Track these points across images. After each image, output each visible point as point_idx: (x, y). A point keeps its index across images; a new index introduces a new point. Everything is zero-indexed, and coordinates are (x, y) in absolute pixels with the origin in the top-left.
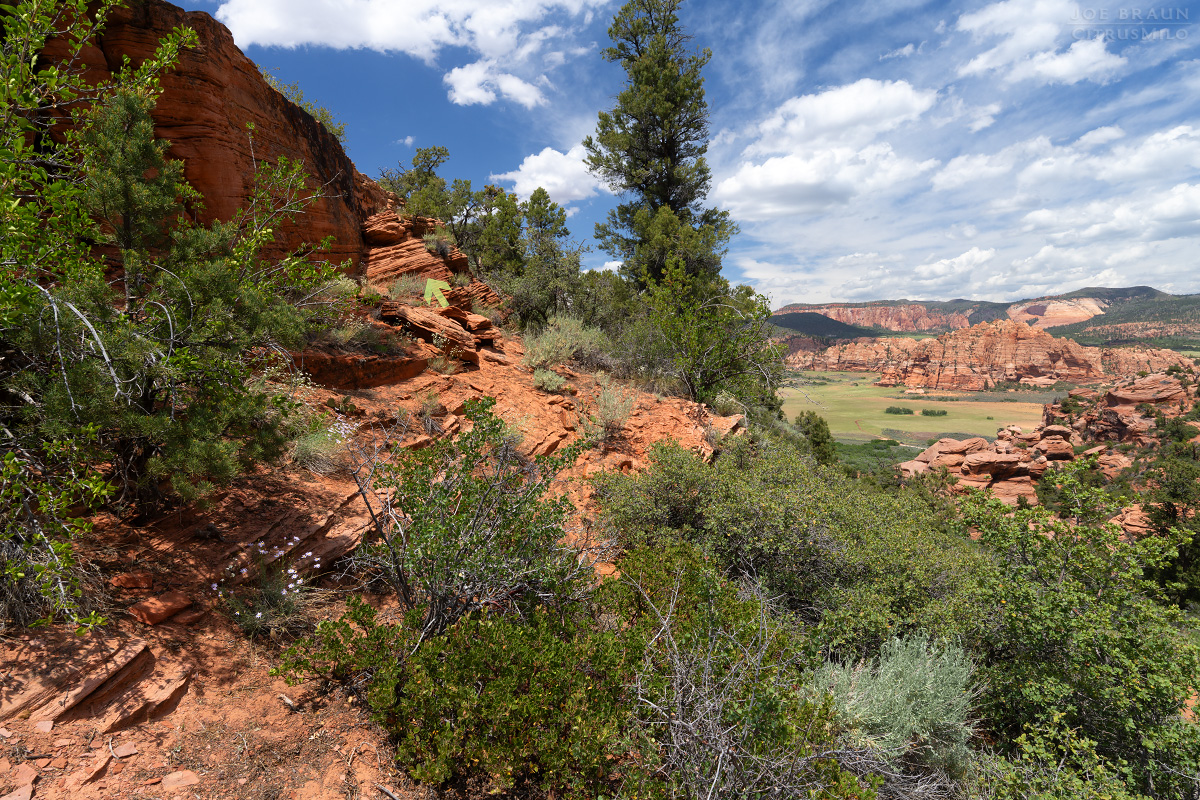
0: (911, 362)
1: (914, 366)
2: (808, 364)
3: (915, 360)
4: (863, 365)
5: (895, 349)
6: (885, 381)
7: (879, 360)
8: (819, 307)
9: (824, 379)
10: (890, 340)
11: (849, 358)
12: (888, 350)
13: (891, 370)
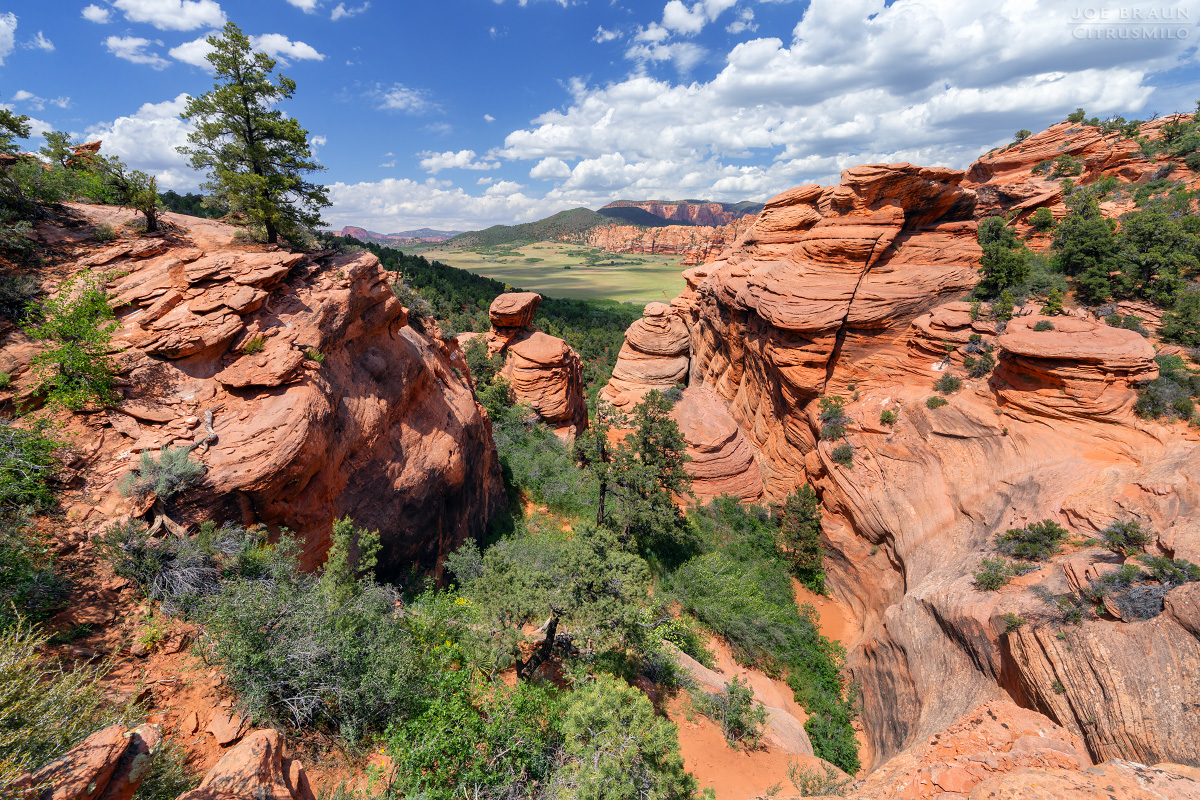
0: (710, 244)
1: (712, 247)
2: (628, 247)
3: (714, 242)
4: (673, 249)
5: (698, 236)
6: (689, 260)
7: (685, 244)
8: (640, 203)
9: (640, 259)
10: (694, 228)
11: (661, 242)
12: (692, 236)
13: (694, 251)
